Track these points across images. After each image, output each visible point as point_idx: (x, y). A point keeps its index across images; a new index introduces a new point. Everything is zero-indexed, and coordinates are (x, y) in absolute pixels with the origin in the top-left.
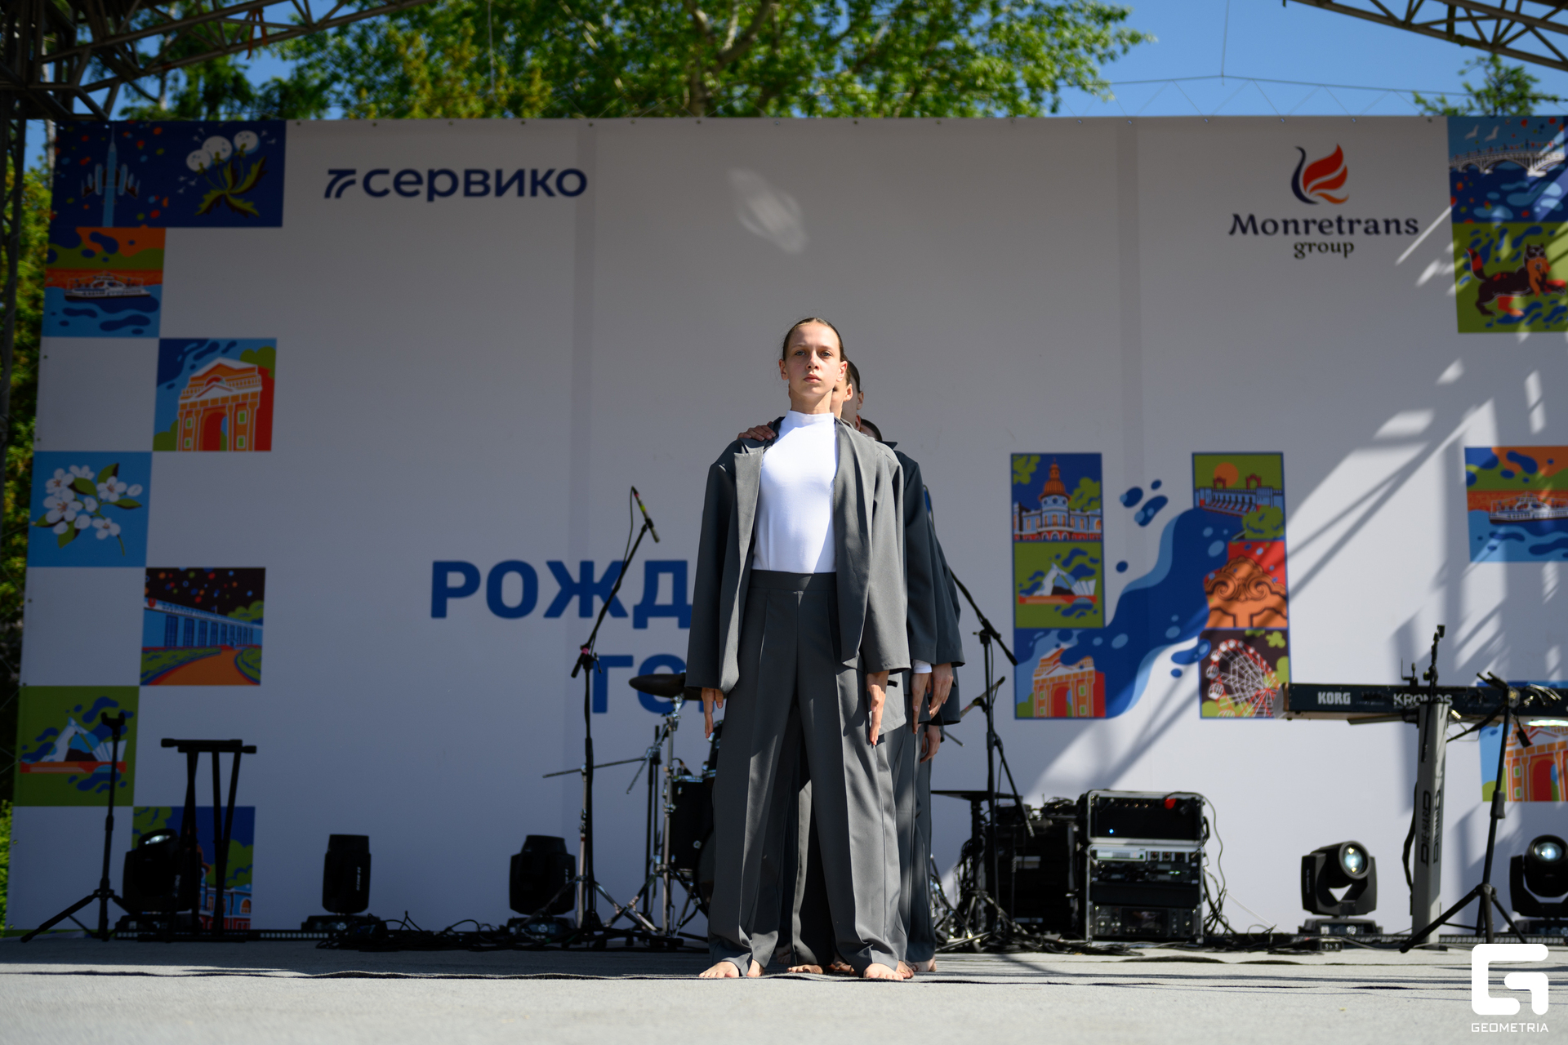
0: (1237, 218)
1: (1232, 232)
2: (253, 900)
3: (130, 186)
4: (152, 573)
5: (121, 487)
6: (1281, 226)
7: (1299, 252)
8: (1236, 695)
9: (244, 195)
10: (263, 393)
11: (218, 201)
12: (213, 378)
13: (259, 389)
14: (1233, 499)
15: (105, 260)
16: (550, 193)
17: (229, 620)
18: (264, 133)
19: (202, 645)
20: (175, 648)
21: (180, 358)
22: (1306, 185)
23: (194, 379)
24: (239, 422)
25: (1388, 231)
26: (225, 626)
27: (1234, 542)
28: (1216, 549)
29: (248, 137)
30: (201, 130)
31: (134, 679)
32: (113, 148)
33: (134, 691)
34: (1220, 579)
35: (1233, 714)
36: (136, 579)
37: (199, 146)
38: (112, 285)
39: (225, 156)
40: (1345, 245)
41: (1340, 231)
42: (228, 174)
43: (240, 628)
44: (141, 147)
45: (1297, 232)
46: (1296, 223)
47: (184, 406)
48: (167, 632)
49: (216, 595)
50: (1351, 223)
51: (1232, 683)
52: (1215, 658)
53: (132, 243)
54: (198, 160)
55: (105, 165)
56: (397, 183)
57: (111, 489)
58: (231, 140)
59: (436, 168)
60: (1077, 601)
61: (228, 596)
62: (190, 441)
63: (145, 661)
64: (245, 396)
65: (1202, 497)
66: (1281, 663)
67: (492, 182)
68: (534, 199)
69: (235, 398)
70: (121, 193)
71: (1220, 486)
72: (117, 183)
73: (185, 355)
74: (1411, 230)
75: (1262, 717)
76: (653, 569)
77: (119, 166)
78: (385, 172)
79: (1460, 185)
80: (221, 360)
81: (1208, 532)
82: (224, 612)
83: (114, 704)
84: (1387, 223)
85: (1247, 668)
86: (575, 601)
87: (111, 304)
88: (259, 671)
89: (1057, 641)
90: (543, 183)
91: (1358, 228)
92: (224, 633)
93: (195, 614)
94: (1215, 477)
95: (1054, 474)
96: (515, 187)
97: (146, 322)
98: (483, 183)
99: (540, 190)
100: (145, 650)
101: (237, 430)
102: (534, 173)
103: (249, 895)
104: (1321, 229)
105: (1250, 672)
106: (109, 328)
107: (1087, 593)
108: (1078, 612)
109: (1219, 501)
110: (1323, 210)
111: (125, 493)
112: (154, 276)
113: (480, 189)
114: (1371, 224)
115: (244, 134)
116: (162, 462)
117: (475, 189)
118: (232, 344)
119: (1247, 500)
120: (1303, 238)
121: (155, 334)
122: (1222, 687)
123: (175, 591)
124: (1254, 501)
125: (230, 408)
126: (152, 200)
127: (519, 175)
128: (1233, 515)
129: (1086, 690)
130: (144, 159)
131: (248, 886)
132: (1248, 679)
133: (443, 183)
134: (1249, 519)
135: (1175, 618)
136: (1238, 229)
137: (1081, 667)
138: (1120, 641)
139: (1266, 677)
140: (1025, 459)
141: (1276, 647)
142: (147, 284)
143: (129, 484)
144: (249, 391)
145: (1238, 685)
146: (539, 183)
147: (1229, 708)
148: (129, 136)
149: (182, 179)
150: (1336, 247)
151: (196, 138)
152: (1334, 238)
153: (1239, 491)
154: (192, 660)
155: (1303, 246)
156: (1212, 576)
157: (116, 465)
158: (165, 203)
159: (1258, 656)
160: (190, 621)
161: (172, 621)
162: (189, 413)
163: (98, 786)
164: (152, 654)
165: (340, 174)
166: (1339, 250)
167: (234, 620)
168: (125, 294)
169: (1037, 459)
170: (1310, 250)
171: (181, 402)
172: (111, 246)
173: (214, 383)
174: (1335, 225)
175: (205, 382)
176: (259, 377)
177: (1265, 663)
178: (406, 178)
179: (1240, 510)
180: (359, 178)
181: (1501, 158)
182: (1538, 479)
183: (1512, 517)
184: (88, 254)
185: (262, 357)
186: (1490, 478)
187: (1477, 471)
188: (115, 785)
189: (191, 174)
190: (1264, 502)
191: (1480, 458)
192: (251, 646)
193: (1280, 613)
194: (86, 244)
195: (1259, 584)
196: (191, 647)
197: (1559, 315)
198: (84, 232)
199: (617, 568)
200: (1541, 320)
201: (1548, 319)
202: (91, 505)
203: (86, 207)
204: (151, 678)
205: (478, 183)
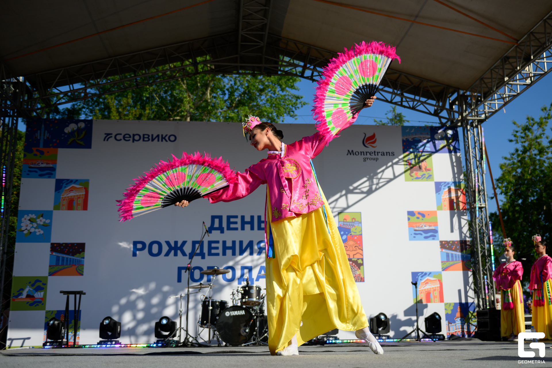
0: (349, 151)
1: (348, 154)
3: (48, 136)
4: (52, 245)
5: (44, 220)
7: (365, 160)
9: (81, 140)
10: (85, 194)
11: (74, 141)
12: (71, 190)
13: (84, 193)
14: (349, 224)
15: (40, 157)
16: (166, 141)
18: (87, 123)
19: (67, 265)
20: (59, 265)
21: (61, 184)
22: (366, 142)
23: (66, 190)
24: (79, 202)
25: (387, 155)
26: (73, 259)
27: (349, 236)
28: (344, 237)
30: (69, 122)
31: (46, 274)
32: (43, 126)
33: (46, 278)
36: (48, 246)
37: (68, 126)
38: (42, 164)
39: (75, 129)
40: (376, 158)
41: (375, 155)
42: (76, 134)
43: (78, 260)
44: (51, 126)
45: (364, 155)
46: (364, 152)
47: (62, 198)
48: (56, 261)
49: (71, 251)
50: (378, 153)
53: (48, 152)
54: (68, 130)
55: (41, 131)
56: (124, 137)
57: (41, 221)
58: (77, 125)
59: (135, 133)
61: (74, 251)
62: (64, 207)
63: (50, 269)
64: (80, 195)
65: (340, 224)
66: (361, 267)
67: (150, 138)
68: (162, 142)
69: (77, 196)
70: (45, 138)
71: (345, 221)
72: (44, 136)
73: (63, 183)
74: (392, 155)
76: (194, 243)
77: (45, 131)
78: (121, 134)
79: (405, 143)
80: (73, 185)
82: (73, 255)
83: (40, 281)
84: (387, 153)
86: (173, 252)
87: (42, 169)
88: (83, 272)
90: (165, 138)
91: (380, 154)
92: (73, 261)
93: (65, 256)
94: (344, 218)
96: (157, 139)
97: (52, 174)
98: (148, 138)
99: (164, 140)
100: (50, 266)
102: (162, 135)
103: (79, 335)
104: (370, 154)
106: (41, 176)
109: (345, 225)
110: (370, 149)
111: (45, 222)
112: (55, 162)
114: (383, 153)
115: (81, 123)
116: (56, 213)
118: (77, 181)
119: (352, 225)
120: (365, 156)
121: (54, 177)
123: (59, 250)
124: (354, 225)
125: (76, 198)
126: (54, 140)
127: (158, 136)
128: (348, 229)
130: (52, 129)
131: (79, 333)
133: (137, 138)
134: (353, 229)
136: (349, 154)
139: (358, 271)
141: (360, 263)
142: (52, 163)
143: (46, 219)
144: (81, 193)
146: (163, 138)
148: (49, 123)
149: (63, 135)
150: (374, 159)
151: (67, 124)
152: (373, 156)
153: (349, 222)
154: (64, 269)
155: (365, 158)
157: (42, 214)
158: (58, 141)
160: (63, 258)
161: (58, 258)
162: (64, 200)
163: (35, 305)
164: (52, 267)
165: (108, 134)
167: (76, 257)
168: (46, 166)
170: (367, 159)
171: (62, 197)
172: (42, 153)
174: (373, 153)
175: (69, 191)
176: (84, 190)
177: (357, 267)
178: (126, 136)
179: (350, 227)
180: (113, 136)
181: (414, 137)
182: (425, 219)
183: (419, 229)
184: (36, 155)
185: (85, 184)
186: (413, 219)
187: (410, 217)
188: (40, 304)
189: (66, 134)
190: (356, 225)
191: (411, 214)
192: (81, 265)
193: (361, 254)
194: (35, 152)
195: (355, 247)
196: (64, 265)
197: (430, 177)
198: (34, 149)
199: (184, 243)
200: (425, 179)
201: (427, 178)
202: (35, 225)
203: (35, 142)
204: (51, 274)
205: (146, 138)
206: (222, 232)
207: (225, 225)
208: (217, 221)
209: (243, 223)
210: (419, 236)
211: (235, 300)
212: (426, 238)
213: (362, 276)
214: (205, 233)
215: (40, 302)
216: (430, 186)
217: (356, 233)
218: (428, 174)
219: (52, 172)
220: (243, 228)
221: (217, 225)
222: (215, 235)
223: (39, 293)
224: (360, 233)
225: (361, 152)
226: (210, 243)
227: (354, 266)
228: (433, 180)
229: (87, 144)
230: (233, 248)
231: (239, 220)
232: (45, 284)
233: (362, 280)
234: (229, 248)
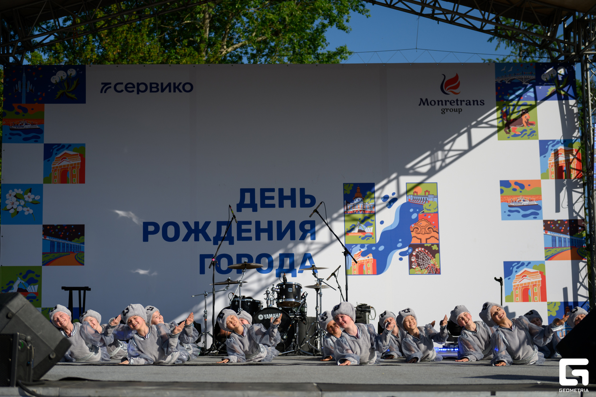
0: (421, 99)
1: (420, 105)
3: (31, 88)
4: (45, 227)
5: (32, 196)
6: (437, 102)
7: (443, 112)
8: (421, 266)
9: (72, 92)
10: (81, 163)
11: (63, 94)
12: (63, 158)
13: (80, 161)
14: (420, 199)
15: (23, 115)
16: (180, 91)
17: (72, 243)
18: (78, 70)
19: (63, 252)
20: (54, 253)
21: (51, 150)
22: (445, 89)
23: (57, 158)
24: (74, 173)
25: (474, 104)
26: (71, 245)
27: (420, 214)
28: (414, 216)
29: (72, 71)
30: (56, 68)
31: (40, 264)
32: (24, 75)
33: (40, 268)
34: (416, 227)
35: (420, 273)
37: (55, 74)
38: (26, 124)
39: (64, 78)
40: (459, 109)
41: (457, 105)
42: (66, 84)
43: (76, 245)
44: (34, 75)
45: (442, 105)
46: (442, 101)
47: (54, 168)
48: (51, 247)
49: (67, 234)
50: (461, 101)
51: (420, 262)
52: (414, 254)
53: (33, 109)
54: (55, 79)
55: (22, 81)
56: (126, 87)
57: (29, 197)
58: (66, 72)
59: (140, 82)
60: (367, 235)
61: (72, 235)
62: (56, 180)
63: (43, 257)
64: (75, 164)
65: (409, 198)
66: (437, 255)
67: (159, 87)
68: (175, 93)
69: (72, 165)
70: (28, 91)
71: (415, 194)
72: (26, 88)
73: (53, 149)
74: (482, 104)
75: (430, 274)
76: (220, 224)
77: (27, 81)
78: (122, 83)
79: (499, 88)
80: (66, 151)
81: (411, 210)
82: (70, 240)
83: (33, 272)
84: (474, 101)
85: (425, 257)
86: (193, 235)
87: (26, 131)
88: (84, 261)
89: (360, 248)
90: (178, 87)
91: (464, 103)
92: (71, 247)
93: (60, 241)
94: (414, 191)
95: (358, 190)
97: (39, 138)
98: (156, 87)
99: (177, 90)
100: (43, 254)
101: (73, 176)
102: (174, 84)
104: (451, 103)
105: (426, 258)
106: (26, 140)
107: (370, 232)
108: (367, 238)
109: (415, 199)
110: (451, 97)
111: (34, 199)
112: (41, 121)
113: (155, 90)
114: (468, 102)
115: (71, 70)
116: (46, 187)
117: (154, 90)
118: (70, 145)
119: (425, 199)
120: (444, 107)
121: (43, 142)
122: (416, 264)
123: (53, 233)
124: (427, 200)
125: (70, 168)
126: (39, 94)
127: (169, 85)
128: (420, 204)
129: (370, 265)
130: (35, 79)
132: (425, 261)
133: (142, 88)
134: (426, 206)
135: (400, 240)
136: (422, 103)
137: (368, 257)
138: (381, 248)
139: (431, 260)
140: (348, 185)
141: (435, 250)
142: (39, 124)
143: (35, 195)
144: (76, 162)
145: (422, 263)
146: (176, 88)
147: (419, 271)
148: (30, 70)
149: (49, 86)
150: (456, 110)
151: (54, 71)
152: (456, 107)
153: (422, 196)
154: (60, 257)
155: (444, 110)
156: (413, 225)
157: (30, 189)
158: (44, 95)
159: (429, 253)
160: (59, 243)
161: (52, 243)
162: (55, 170)
164: (46, 255)
165: (106, 84)
166: (457, 111)
167: (74, 243)
168: (31, 128)
169: (352, 185)
170: (447, 111)
171: (52, 166)
172: (25, 110)
174: (456, 102)
175: (61, 159)
176: (80, 157)
177: (431, 255)
178: (129, 86)
179: (422, 203)
180: (112, 86)
181: (513, 78)
182: (524, 191)
183: (516, 205)
184: (17, 113)
185: (80, 150)
186: (508, 191)
187: (503, 188)
188: (34, 300)
189: (52, 84)
190: (431, 200)
191: (505, 184)
192: (80, 252)
193: (436, 238)
194: (16, 110)
195: (429, 228)
196: (60, 252)
197: (533, 134)
198: (15, 105)
199: (207, 224)
200: (526, 136)
201: (528, 136)
202: (22, 203)
203: (16, 96)
204: (46, 263)
205: (155, 88)
206: (255, 210)
207: (258, 201)
208: (248, 196)
209: (282, 198)
210: (516, 213)
211: (269, 301)
212: (525, 216)
213: (437, 266)
214: (232, 219)
215: (33, 298)
216: (534, 145)
217: (430, 210)
218: (530, 129)
219: (39, 135)
220: (281, 205)
221: (247, 201)
222: (246, 214)
223: (32, 287)
224: (436, 211)
225: (438, 101)
226: (240, 224)
227: (427, 253)
228: (537, 139)
229: (80, 98)
230: (269, 230)
231: (276, 194)
232: (39, 276)
233: (437, 271)
234: (264, 230)
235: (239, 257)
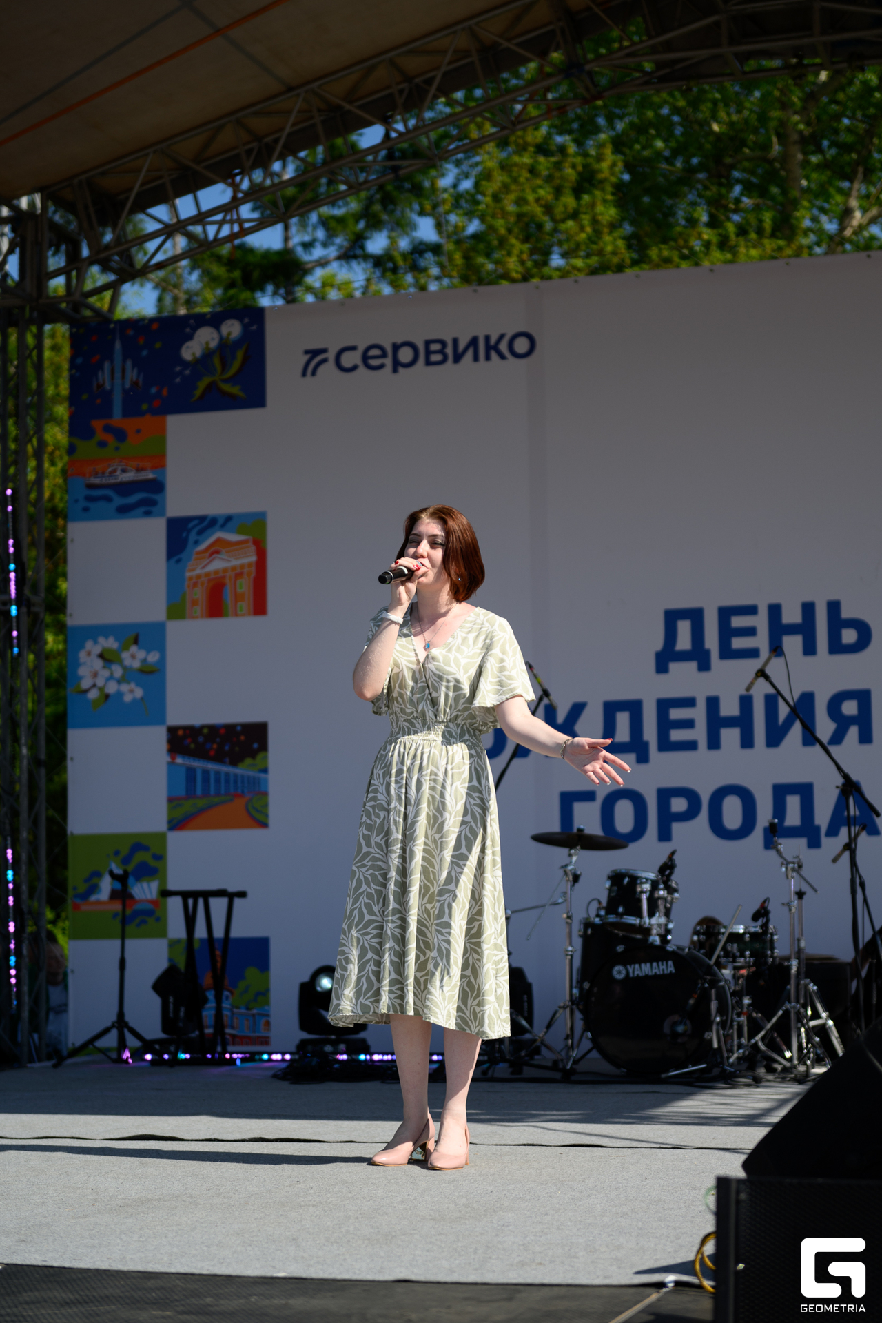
2: (273, 1020)
3: (134, 379)
4: (172, 731)
5: (141, 654)
9: (232, 380)
10: (257, 562)
11: (212, 387)
12: (214, 551)
13: (253, 559)
15: (117, 449)
16: (502, 357)
17: (241, 770)
18: (246, 320)
19: (218, 794)
20: (195, 796)
21: (184, 535)
23: (198, 553)
24: (239, 590)
26: (236, 776)
29: (232, 325)
30: (192, 322)
31: (162, 825)
32: (118, 346)
33: (161, 838)
36: (157, 737)
37: (191, 337)
38: (124, 471)
39: (214, 344)
42: (217, 361)
43: (249, 777)
44: (142, 342)
47: (191, 578)
48: (188, 782)
49: (227, 748)
53: (138, 431)
54: (191, 351)
55: (112, 361)
56: (365, 358)
57: (133, 657)
58: (218, 329)
59: (399, 341)
61: (237, 749)
62: (198, 610)
63: (170, 810)
64: (242, 566)
67: (449, 350)
68: (488, 364)
69: (234, 568)
70: (128, 386)
72: (123, 377)
73: (189, 531)
76: (611, 709)
77: (124, 361)
78: (353, 348)
80: (220, 534)
82: (235, 762)
83: (146, 848)
87: (124, 489)
88: (267, 816)
90: (495, 348)
92: (236, 781)
93: (212, 766)
96: (470, 353)
97: (153, 503)
98: (442, 352)
100: (170, 800)
102: (487, 338)
103: (268, 1015)
106: (124, 511)
111: (144, 661)
112: (159, 461)
115: (229, 322)
116: (175, 630)
117: (435, 358)
118: (229, 519)
121: (162, 513)
123: (193, 746)
125: (230, 577)
126: (154, 390)
127: (474, 342)
130: (145, 353)
131: (266, 1008)
133: (405, 355)
142: (154, 468)
143: (148, 651)
144: (246, 561)
146: (492, 348)
148: (131, 332)
149: (178, 369)
151: (188, 330)
154: (210, 807)
157: (136, 635)
158: (165, 392)
160: (206, 773)
161: (191, 773)
162: (195, 585)
163: (137, 921)
164: (175, 802)
165: (314, 353)
167: (243, 770)
168: (136, 478)
171: (188, 574)
172: (121, 435)
173: (215, 555)
175: (207, 554)
176: (253, 548)
178: (373, 352)
180: (331, 355)
184: (102, 444)
185: (255, 529)
188: (151, 920)
189: (185, 364)
192: (259, 793)
194: (100, 436)
196: (209, 795)
198: (98, 424)
202: (118, 671)
203: (98, 401)
204: (176, 824)
205: (437, 353)
206: (705, 665)
207: (712, 640)
208: (684, 629)
215: (150, 913)
219: (156, 497)
220: (777, 649)
221: (684, 642)
222: (682, 679)
223: (145, 885)
226: (664, 706)
229: (252, 391)
230: (744, 721)
231: (761, 621)
232: (160, 857)
234: (730, 722)
235: (665, 795)
